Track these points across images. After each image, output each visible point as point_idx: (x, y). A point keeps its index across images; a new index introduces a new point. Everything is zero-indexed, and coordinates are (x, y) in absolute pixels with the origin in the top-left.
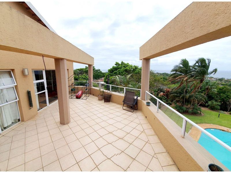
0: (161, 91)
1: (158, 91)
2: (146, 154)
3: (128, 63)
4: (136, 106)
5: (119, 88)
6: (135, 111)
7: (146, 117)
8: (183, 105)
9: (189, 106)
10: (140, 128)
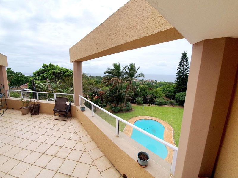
0: (96, 94)
1: (92, 95)
2: (84, 164)
3: (57, 66)
4: (69, 113)
5: (47, 95)
6: (69, 119)
7: (82, 123)
8: (117, 105)
9: (122, 105)
10: (75, 137)
